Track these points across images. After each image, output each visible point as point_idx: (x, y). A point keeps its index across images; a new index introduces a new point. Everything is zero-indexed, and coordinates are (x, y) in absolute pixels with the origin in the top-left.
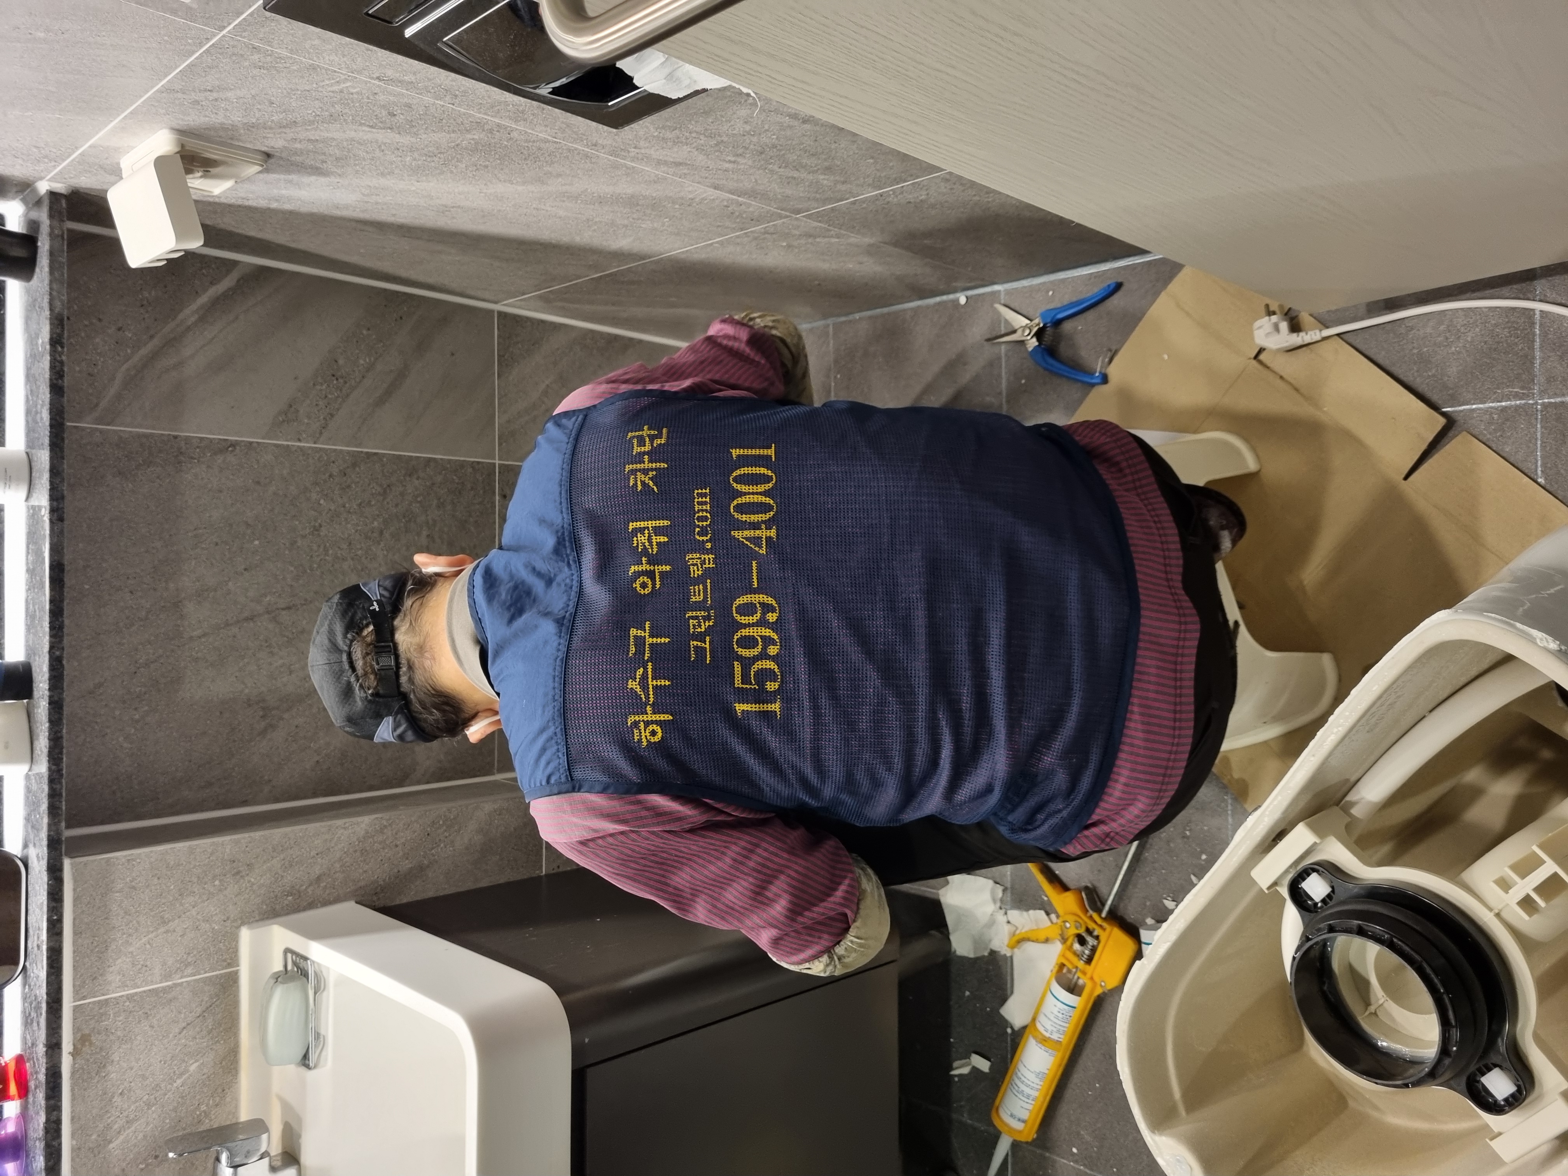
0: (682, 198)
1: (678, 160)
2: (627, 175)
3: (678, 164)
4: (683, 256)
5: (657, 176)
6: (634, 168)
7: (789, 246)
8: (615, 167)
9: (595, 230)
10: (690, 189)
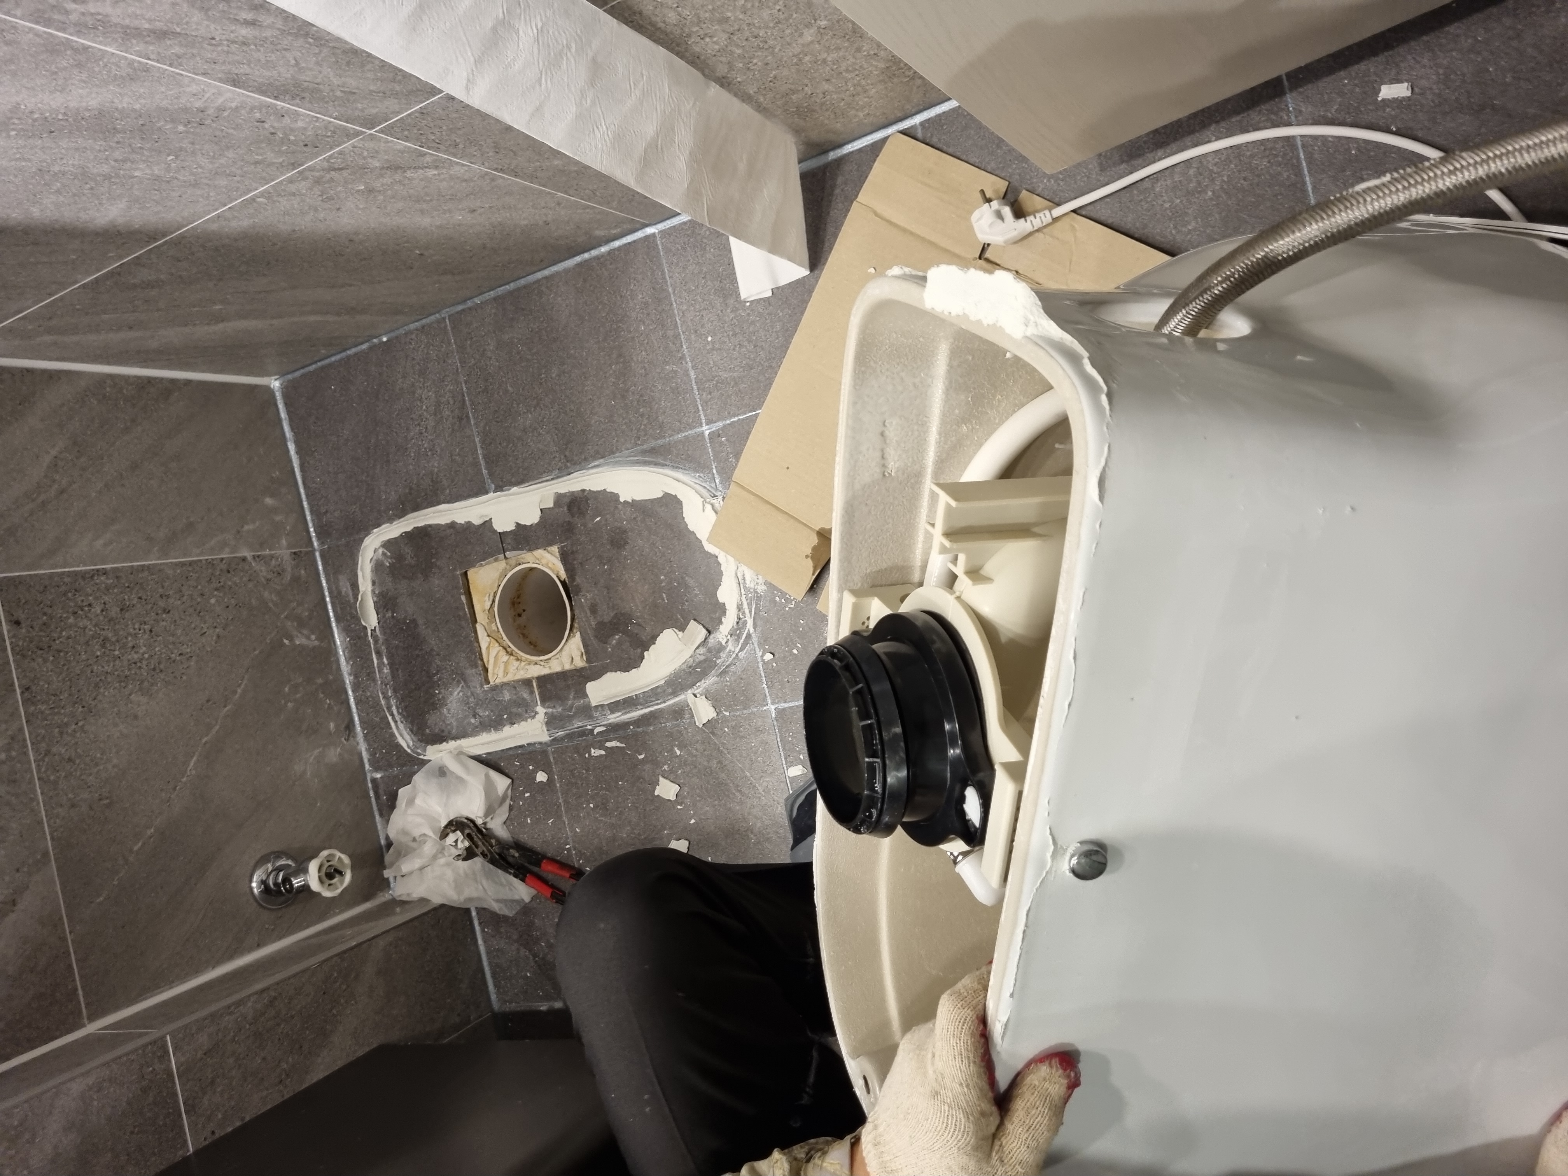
0: (185, 110)
1: (158, 25)
2: (79, 65)
3: (162, 35)
4: (214, 227)
5: (131, 63)
6: (86, 48)
7: (370, 191)
8: (54, 48)
9: (58, 192)
10: (194, 88)
